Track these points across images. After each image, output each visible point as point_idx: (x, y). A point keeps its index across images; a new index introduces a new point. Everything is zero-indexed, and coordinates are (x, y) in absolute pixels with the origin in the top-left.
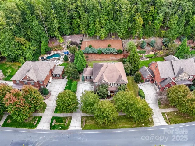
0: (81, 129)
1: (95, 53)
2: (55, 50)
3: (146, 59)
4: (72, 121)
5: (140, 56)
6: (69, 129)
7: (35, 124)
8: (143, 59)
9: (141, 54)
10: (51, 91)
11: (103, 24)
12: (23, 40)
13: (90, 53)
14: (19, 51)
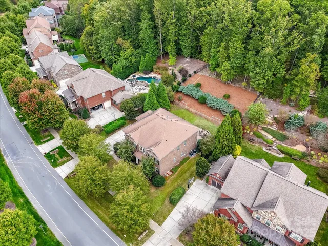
0: (64, 178)
1: (193, 98)
2: (156, 73)
3: (277, 153)
4: (67, 163)
5: (268, 140)
6: (55, 169)
7: (42, 141)
8: (269, 150)
9: (274, 137)
10: (93, 118)
11: (231, 55)
12: (126, 44)
13: (188, 96)
14: (116, 56)
